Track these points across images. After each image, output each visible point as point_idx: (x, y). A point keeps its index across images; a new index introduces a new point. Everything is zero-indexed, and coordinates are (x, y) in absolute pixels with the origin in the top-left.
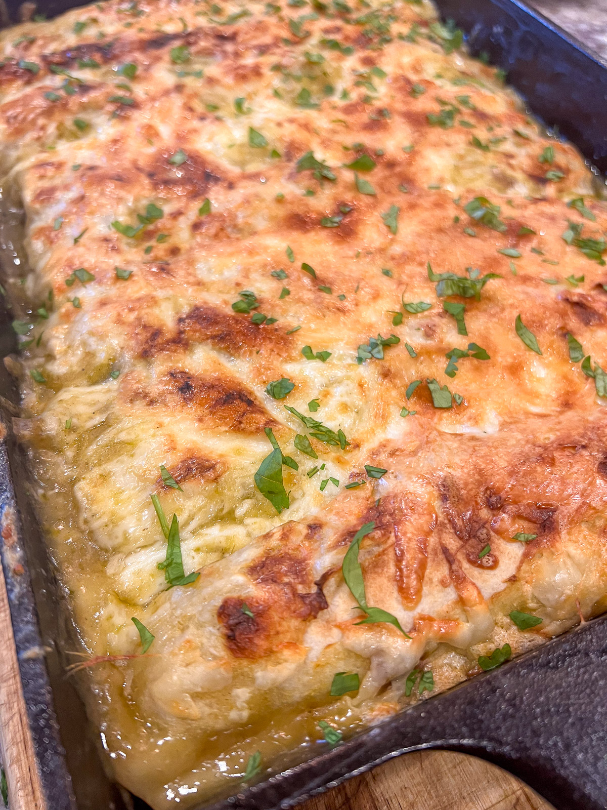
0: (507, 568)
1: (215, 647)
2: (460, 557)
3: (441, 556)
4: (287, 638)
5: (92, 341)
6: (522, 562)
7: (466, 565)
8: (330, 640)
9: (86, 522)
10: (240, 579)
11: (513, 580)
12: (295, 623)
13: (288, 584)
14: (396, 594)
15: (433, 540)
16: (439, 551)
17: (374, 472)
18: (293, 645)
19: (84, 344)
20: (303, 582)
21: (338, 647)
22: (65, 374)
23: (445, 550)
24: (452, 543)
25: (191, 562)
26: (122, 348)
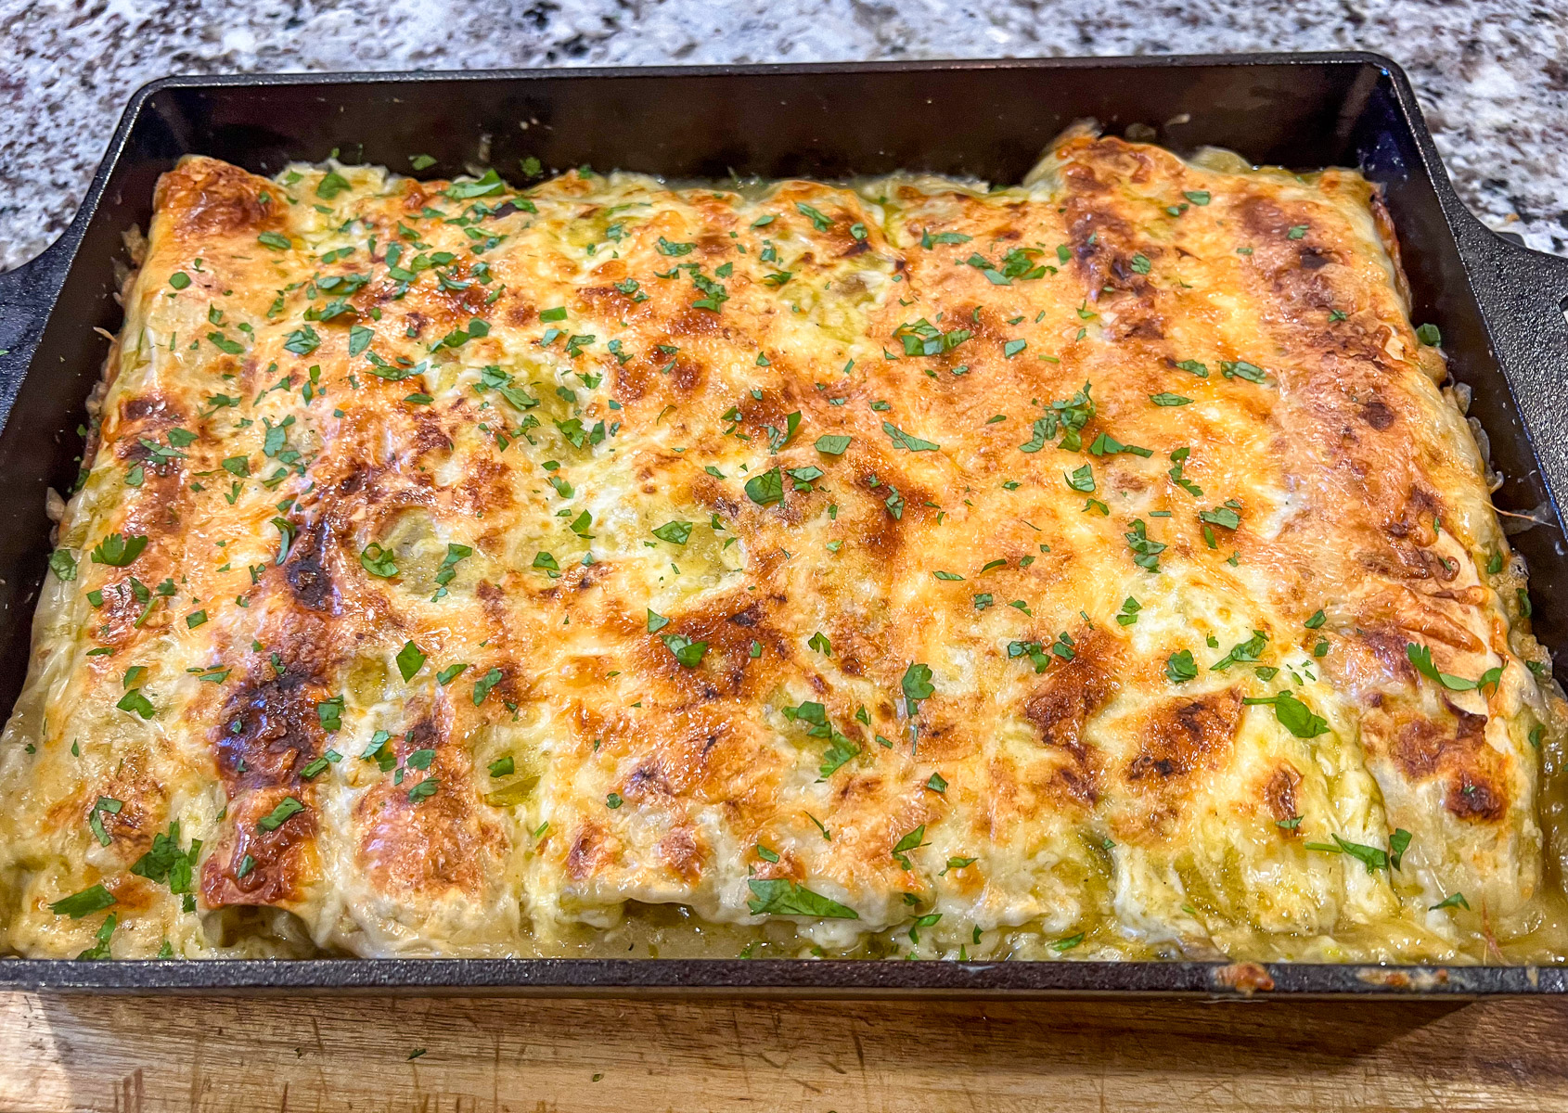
0: (1458, 553)
1: (1487, 834)
2: (1446, 586)
3: (1443, 601)
4: (1494, 765)
5: (1042, 857)
6: (1456, 539)
7: (1453, 585)
8: (1503, 730)
9: (1310, 930)
10: (1424, 788)
11: (1469, 554)
12: (1482, 754)
13: (1441, 746)
14: (1473, 655)
15: (1425, 601)
16: (1438, 600)
17: (1316, 621)
18: (1502, 762)
19: (1039, 871)
20: (1443, 731)
21: (1510, 725)
22: (1082, 906)
23: (1436, 595)
24: (1431, 586)
25: (1373, 839)
26: (1074, 822)
